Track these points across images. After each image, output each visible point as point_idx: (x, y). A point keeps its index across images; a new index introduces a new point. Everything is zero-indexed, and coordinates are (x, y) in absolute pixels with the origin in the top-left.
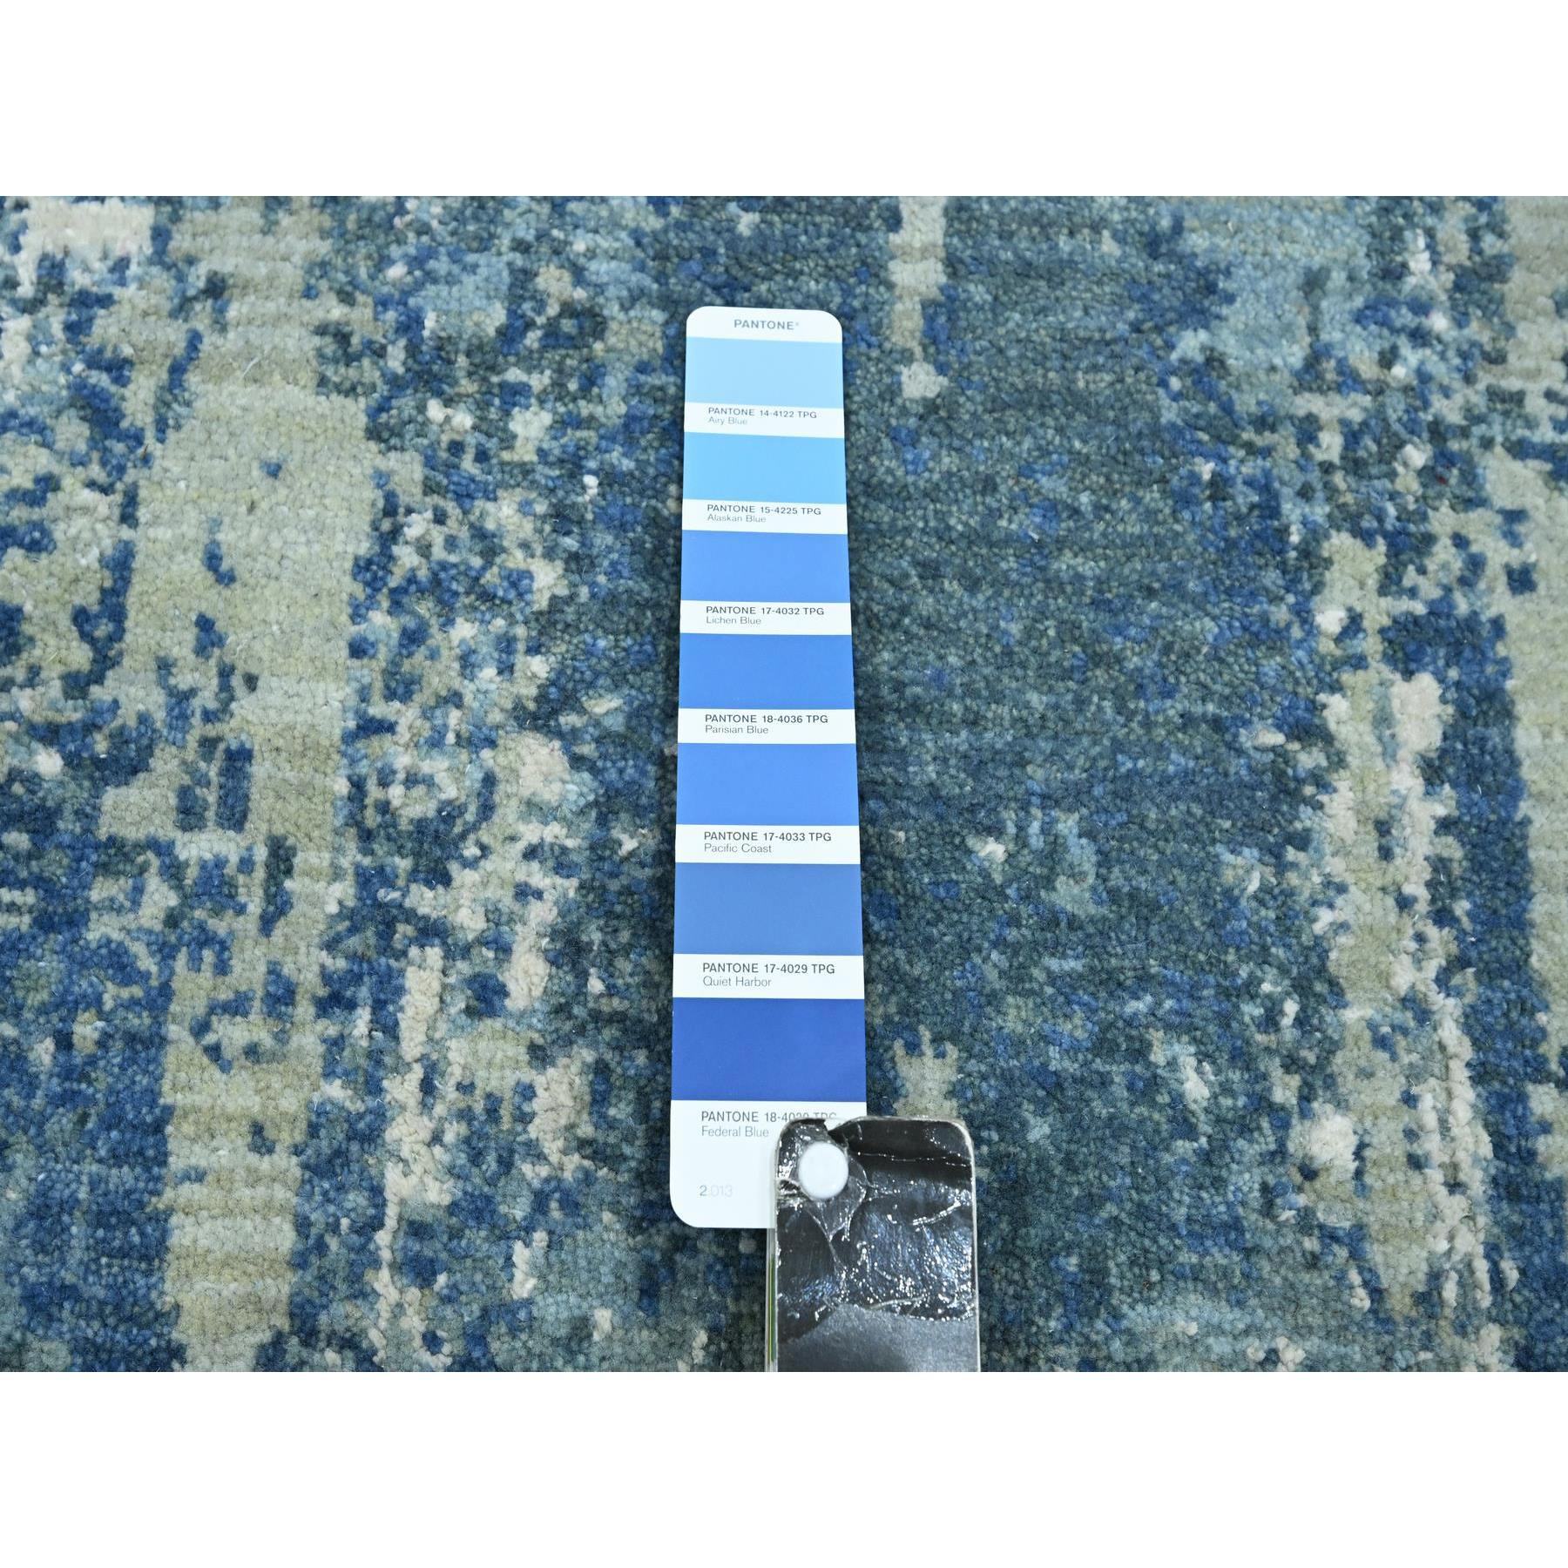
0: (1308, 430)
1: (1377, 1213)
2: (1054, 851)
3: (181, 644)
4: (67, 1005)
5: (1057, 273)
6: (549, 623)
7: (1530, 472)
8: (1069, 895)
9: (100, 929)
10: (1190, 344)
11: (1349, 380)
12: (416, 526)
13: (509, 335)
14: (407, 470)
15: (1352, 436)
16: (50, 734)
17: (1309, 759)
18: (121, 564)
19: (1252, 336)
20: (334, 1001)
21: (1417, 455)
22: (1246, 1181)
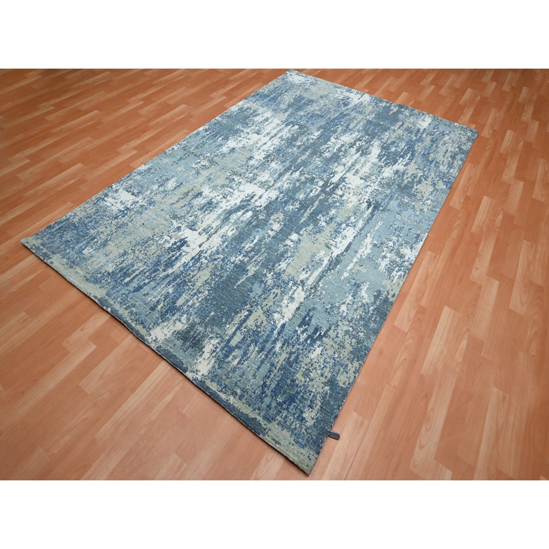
0: (251, 300)
1: (227, 330)
2: (225, 308)
3: (196, 279)
4: (181, 289)
5: (245, 287)
6: (212, 287)
7: (260, 307)
8: (225, 310)
10: (249, 293)
12: (209, 280)
13: (219, 275)
14: (210, 278)
15: (253, 301)
16: (188, 279)
17: (240, 312)
18: (196, 275)
19: (252, 294)
20: (192, 296)
21: (256, 304)
22: (223, 325)
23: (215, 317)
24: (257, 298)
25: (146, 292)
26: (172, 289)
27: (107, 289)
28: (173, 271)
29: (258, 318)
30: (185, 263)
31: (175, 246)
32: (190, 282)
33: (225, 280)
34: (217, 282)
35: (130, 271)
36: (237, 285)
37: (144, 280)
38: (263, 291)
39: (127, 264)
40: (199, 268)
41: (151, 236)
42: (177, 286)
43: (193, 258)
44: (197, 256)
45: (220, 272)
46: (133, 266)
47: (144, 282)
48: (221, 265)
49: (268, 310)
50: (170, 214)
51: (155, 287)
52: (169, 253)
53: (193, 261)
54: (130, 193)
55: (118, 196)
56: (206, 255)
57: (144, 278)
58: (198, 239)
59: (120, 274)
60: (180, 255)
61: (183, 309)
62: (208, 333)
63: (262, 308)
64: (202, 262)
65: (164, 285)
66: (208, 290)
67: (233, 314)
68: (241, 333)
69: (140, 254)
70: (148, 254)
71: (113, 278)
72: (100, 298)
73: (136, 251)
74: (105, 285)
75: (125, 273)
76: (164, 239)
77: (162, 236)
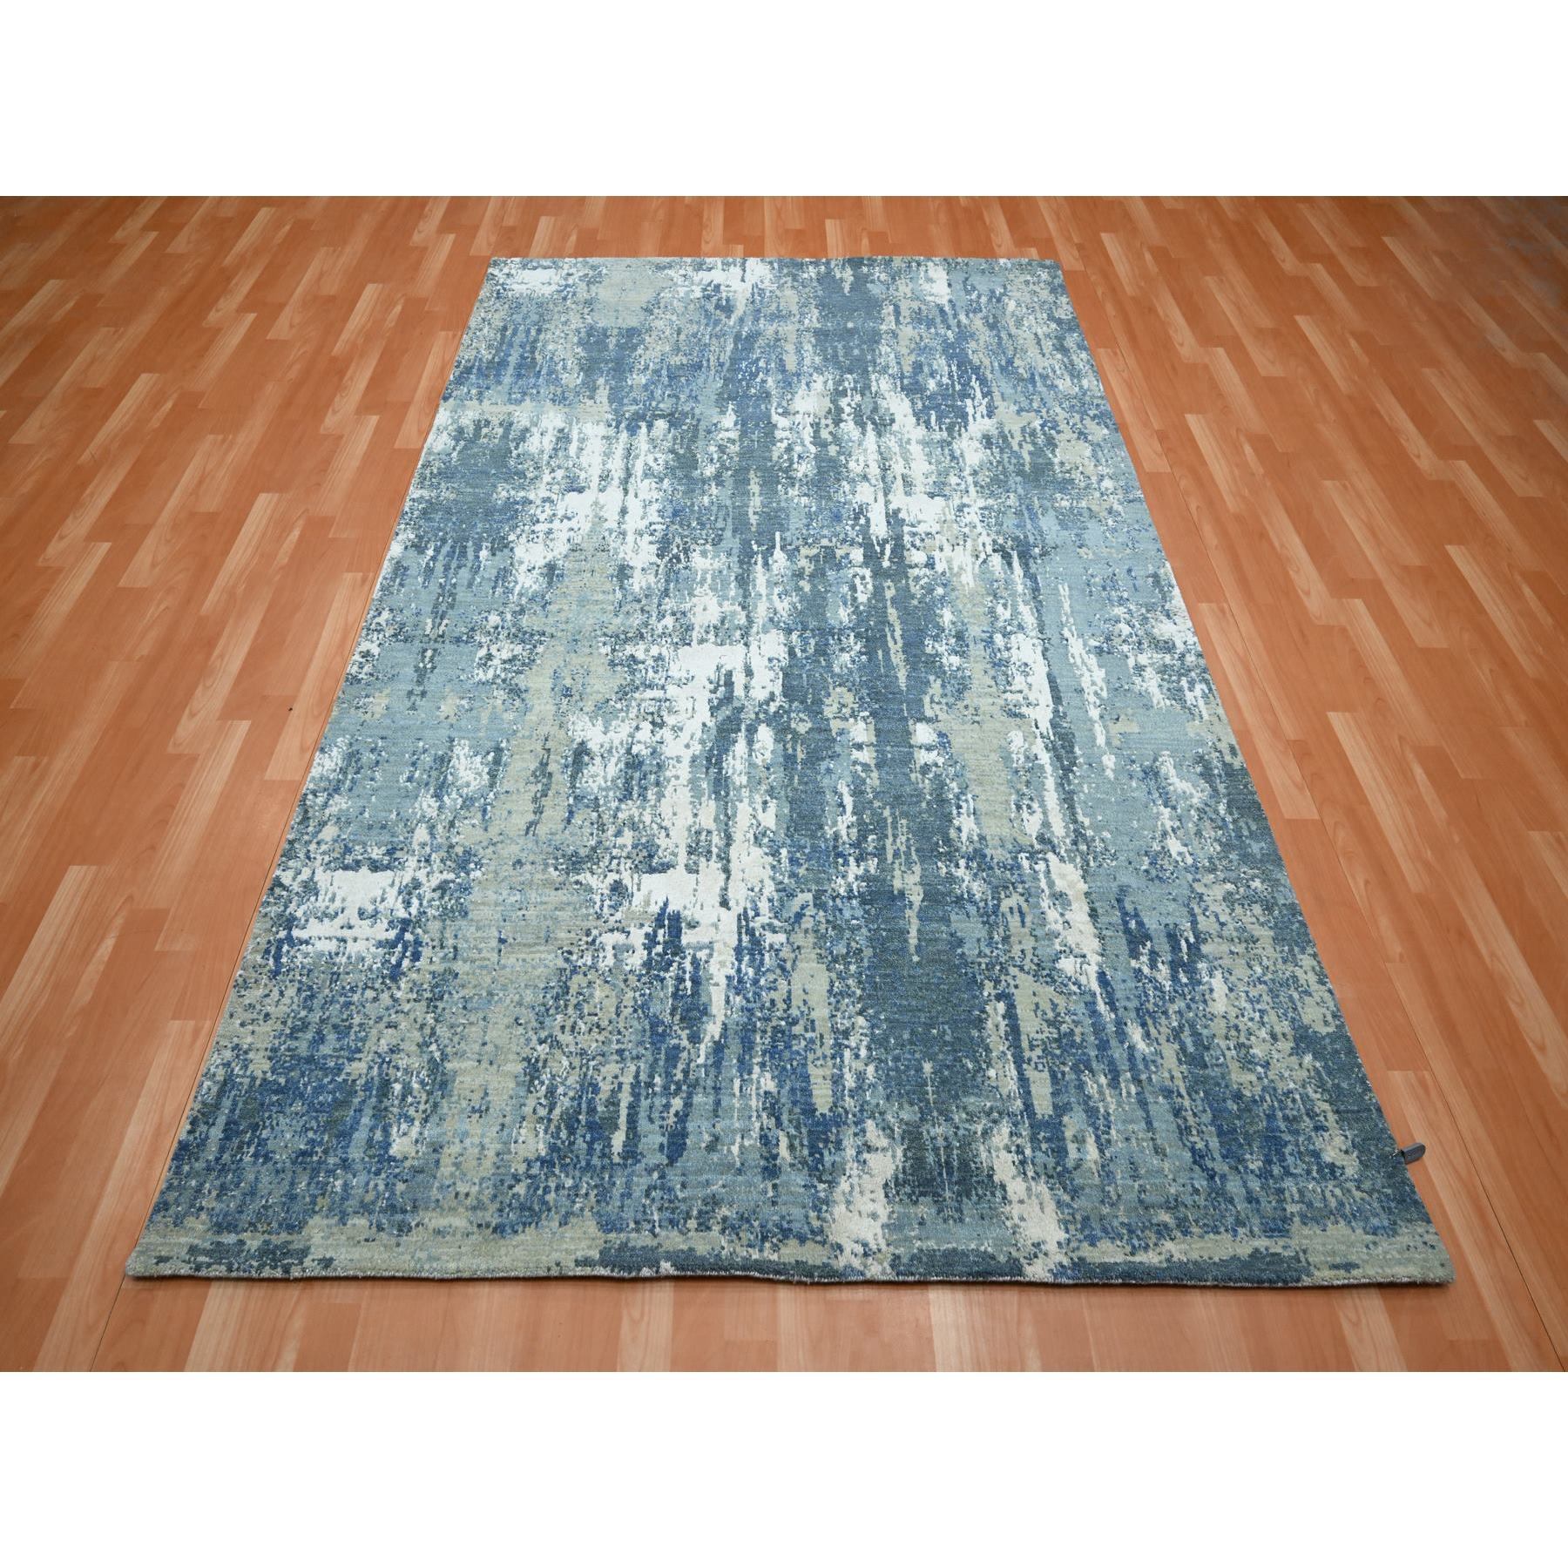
0: (980, 964)
1: (1000, 1084)
2: (944, 1031)
3: (801, 1004)
4: (791, 1060)
5: (936, 940)
6: (860, 998)
7: (1016, 969)
8: (947, 1038)
9: (795, 1048)
10: (959, 951)
11: (986, 956)
12: (837, 984)
13: (848, 953)
14: (834, 976)
15: (987, 965)
16: (782, 1019)
17: (984, 1016)
18: (789, 992)
19: (970, 949)
20: (833, 1057)
21: (998, 968)
22: (979, 1080)
23: (940, 1071)
24: (987, 951)
25: (707, 1138)
26: (768, 1075)
27: (587, 1213)
28: (719, 1024)
29: (1036, 999)
30: (729, 978)
31: (659, 949)
32: (795, 1022)
33: (875, 955)
34: (861, 974)
35: (600, 1109)
36: (912, 950)
37: (667, 1106)
38: (984, 923)
39: (571, 1094)
40: (783, 969)
41: (561, 963)
42: (772, 1057)
43: (738, 951)
44: (744, 936)
45: (844, 942)
46: (596, 1089)
47: (672, 1111)
48: (828, 922)
49: (1038, 965)
50: (551, 861)
51: (718, 1103)
52: (662, 980)
53: (747, 958)
54: (364, 870)
55: (333, 900)
56: (763, 919)
57: (659, 1102)
58: (700, 888)
59: (580, 1141)
60: (695, 963)
61: (847, 1112)
62: (967, 1126)
63: (1022, 969)
64: (771, 946)
65: (737, 1083)
66: (860, 1013)
67: (975, 1033)
68: (1036, 1068)
69: (580, 1038)
70: (604, 1023)
71: (571, 1166)
72: (601, 1253)
73: (561, 1038)
74: (568, 1203)
75: (591, 1126)
76: (609, 948)
77: (594, 941)
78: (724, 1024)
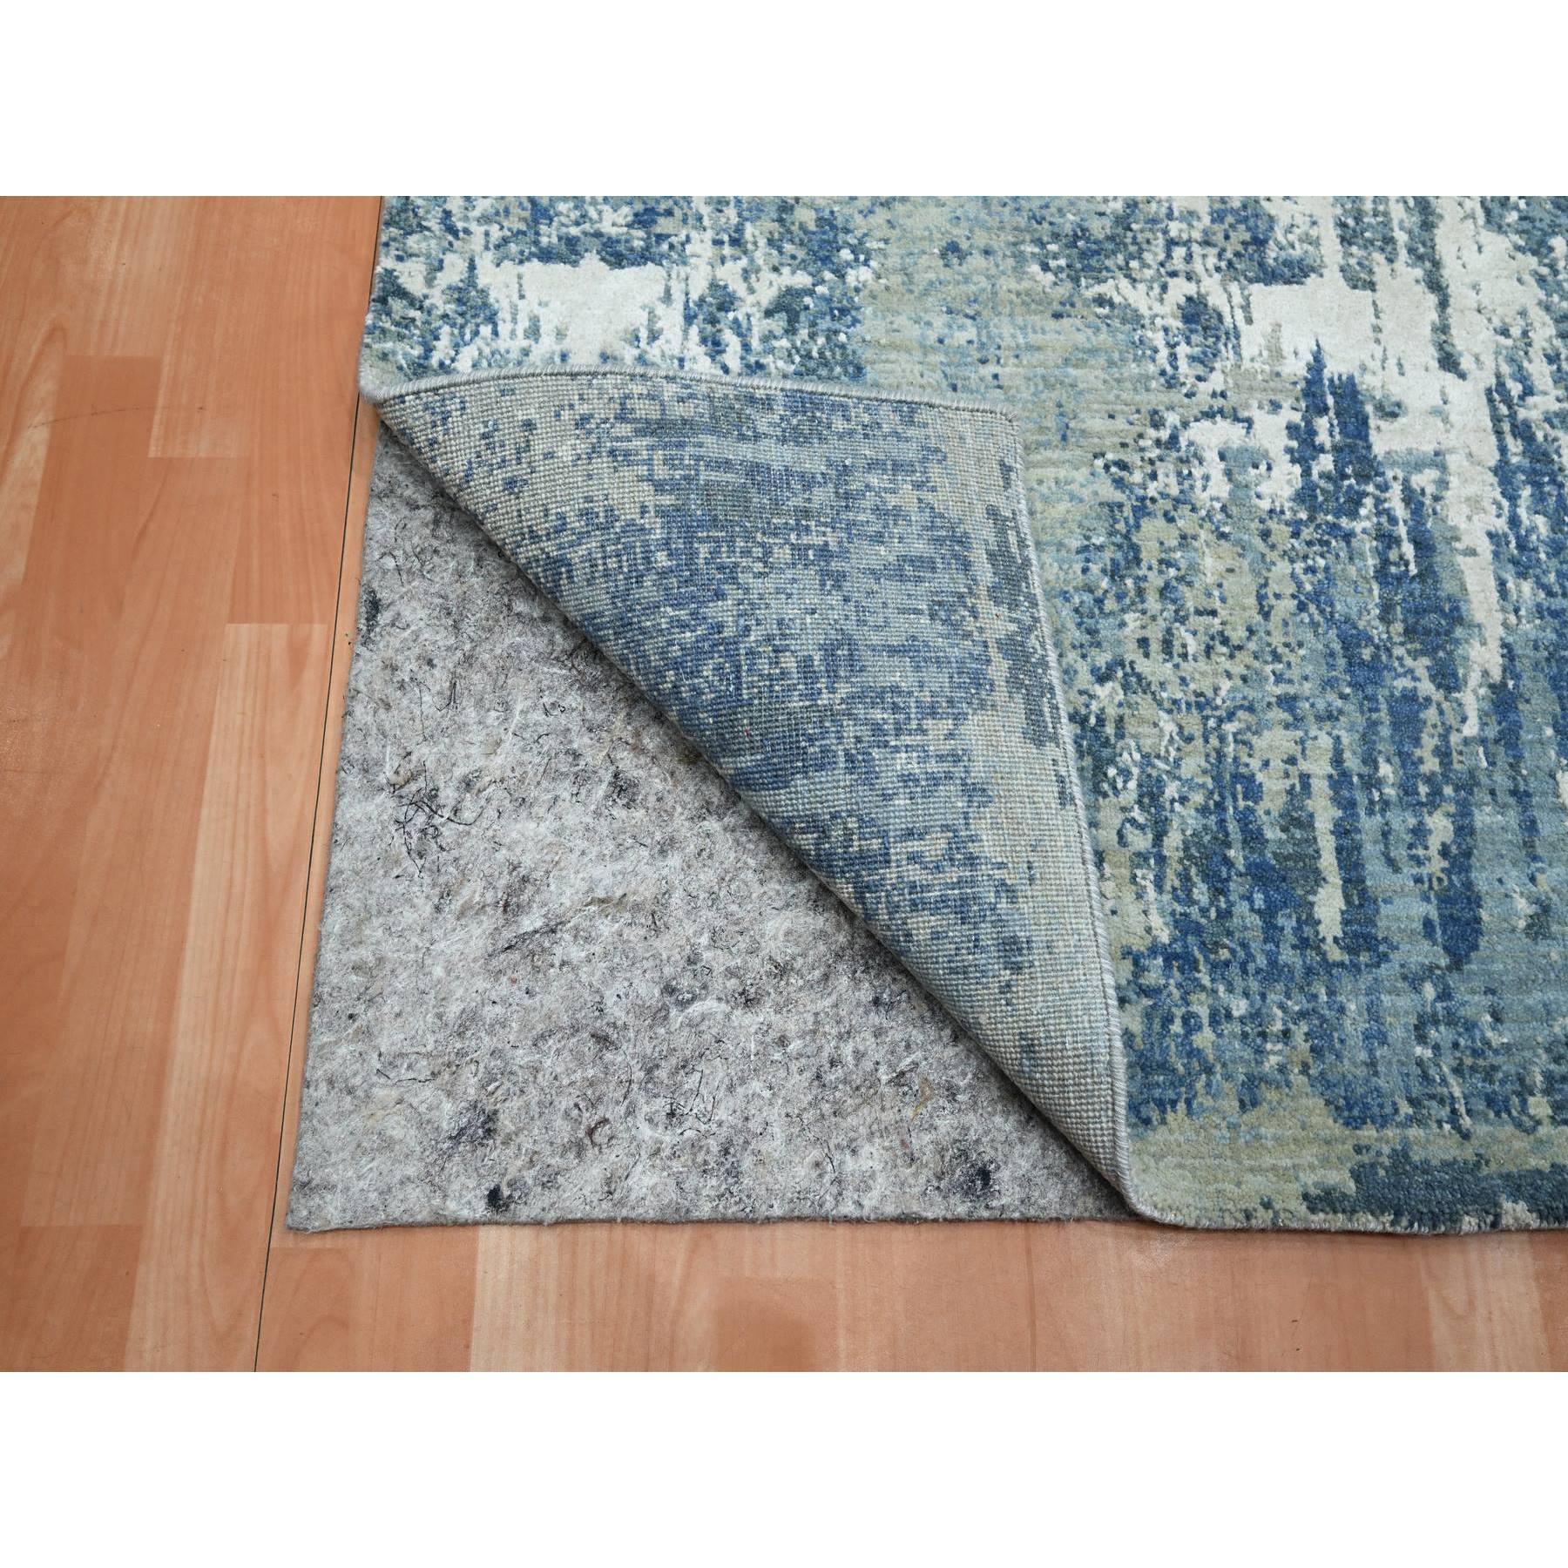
25: (1523, 906)
28: (1494, 645)
30: (1494, 539)
31: (1326, 462)
35: (1272, 833)
37: (1420, 832)
39: (1198, 798)
41: (1111, 493)
43: (1503, 472)
44: (1509, 440)
46: (1253, 791)
47: (1434, 843)
50: (1029, 249)
51: (1531, 826)
52: (1348, 537)
53: (1526, 492)
54: (591, 262)
55: (534, 332)
57: (1402, 821)
58: (1387, 323)
59: (1242, 908)
60: (1411, 497)
69: (1187, 667)
70: (1237, 634)
71: (1235, 969)
72: (1356, 1175)
73: (1143, 666)
74: (1247, 1054)
75: (1259, 874)
76: (1211, 456)
77: (1174, 439)
78: (1504, 645)
